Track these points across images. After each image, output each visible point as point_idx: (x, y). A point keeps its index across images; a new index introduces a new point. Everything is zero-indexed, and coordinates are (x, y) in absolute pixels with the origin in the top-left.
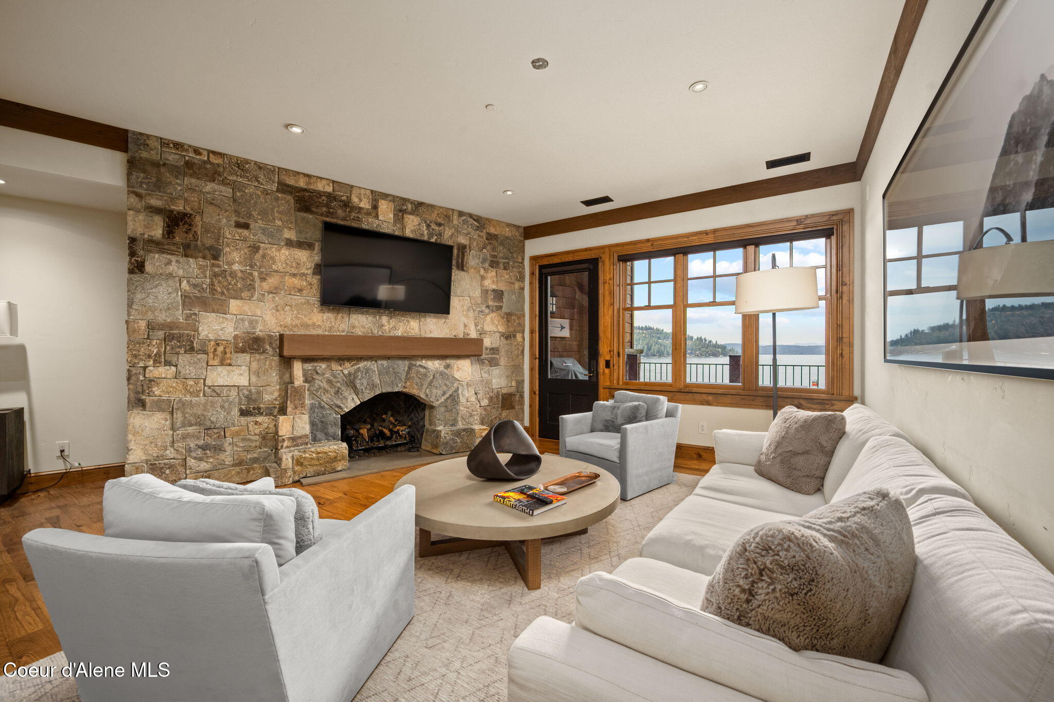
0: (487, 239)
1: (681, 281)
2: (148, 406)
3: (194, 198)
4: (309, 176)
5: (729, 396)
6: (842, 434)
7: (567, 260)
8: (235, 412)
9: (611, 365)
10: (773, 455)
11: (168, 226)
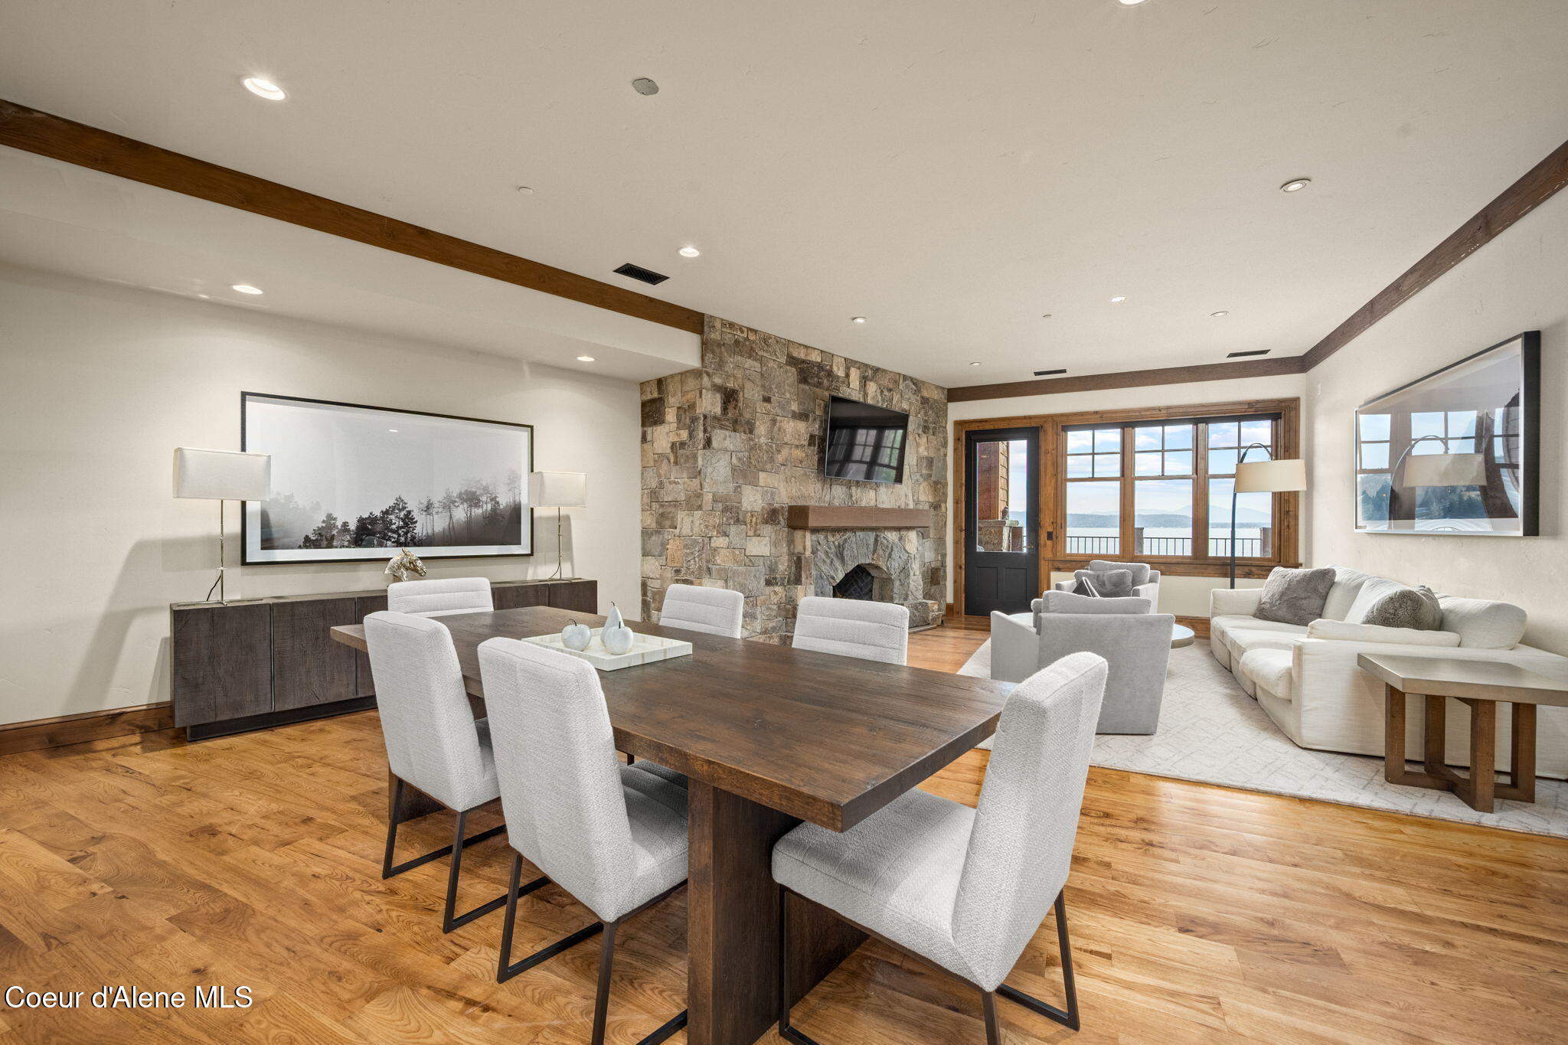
0: (922, 403)
1: (1127, 453)
2: (714, 573)
3: (739, 374)
4: (806, 347)
5: (1182, 565)
6: (1332, 584)
7: (1001, 427)
8: (763, 582)
9: (1054, 537)
10: (1279, 602)
11: (724, 403)
